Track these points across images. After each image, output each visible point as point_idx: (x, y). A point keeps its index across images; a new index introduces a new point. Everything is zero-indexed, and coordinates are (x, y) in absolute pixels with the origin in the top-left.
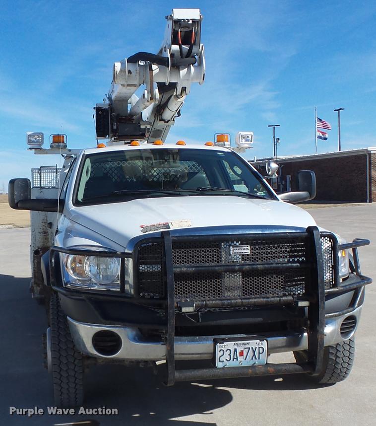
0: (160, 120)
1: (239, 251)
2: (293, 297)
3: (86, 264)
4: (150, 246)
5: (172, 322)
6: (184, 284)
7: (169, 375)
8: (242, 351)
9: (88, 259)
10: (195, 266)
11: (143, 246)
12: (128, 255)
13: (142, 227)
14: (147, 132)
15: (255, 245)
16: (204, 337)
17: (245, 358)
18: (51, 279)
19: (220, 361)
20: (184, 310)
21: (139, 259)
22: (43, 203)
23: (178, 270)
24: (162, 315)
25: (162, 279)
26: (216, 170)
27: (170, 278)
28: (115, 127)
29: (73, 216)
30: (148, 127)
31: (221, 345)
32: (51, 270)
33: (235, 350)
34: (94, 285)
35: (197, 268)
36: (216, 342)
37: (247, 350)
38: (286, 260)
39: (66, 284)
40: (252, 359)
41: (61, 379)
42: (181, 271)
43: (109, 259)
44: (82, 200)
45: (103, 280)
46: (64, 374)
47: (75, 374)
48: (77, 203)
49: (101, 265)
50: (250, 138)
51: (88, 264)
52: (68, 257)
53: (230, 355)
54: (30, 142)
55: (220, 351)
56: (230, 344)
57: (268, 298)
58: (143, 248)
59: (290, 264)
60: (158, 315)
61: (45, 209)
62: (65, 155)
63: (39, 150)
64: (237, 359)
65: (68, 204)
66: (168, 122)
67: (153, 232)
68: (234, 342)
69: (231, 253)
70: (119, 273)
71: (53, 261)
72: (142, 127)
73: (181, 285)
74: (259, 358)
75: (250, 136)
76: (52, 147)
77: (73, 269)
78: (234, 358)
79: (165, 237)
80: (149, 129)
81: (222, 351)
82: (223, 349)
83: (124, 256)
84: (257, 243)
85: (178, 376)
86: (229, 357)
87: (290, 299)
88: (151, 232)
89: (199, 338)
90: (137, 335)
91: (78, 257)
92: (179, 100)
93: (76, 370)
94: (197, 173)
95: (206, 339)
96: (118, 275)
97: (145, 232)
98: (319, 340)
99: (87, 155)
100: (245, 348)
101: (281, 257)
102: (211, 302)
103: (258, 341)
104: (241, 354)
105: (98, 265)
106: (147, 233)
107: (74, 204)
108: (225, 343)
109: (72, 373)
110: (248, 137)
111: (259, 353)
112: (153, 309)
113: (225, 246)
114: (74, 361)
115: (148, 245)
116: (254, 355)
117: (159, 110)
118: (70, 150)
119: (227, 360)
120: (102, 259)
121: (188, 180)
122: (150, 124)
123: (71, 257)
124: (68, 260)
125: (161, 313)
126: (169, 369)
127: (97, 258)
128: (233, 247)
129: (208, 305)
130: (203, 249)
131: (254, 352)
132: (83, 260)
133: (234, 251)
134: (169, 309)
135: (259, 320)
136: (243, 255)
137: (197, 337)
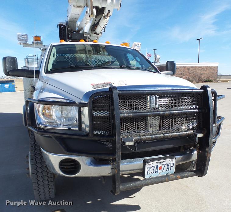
0: (94, 33)
1: (162, 102)
2: (193, 131)
3: (52, 111)
4: (101, 98)
5: (119, 153)
6: (125, 125)
7: (117, 189)
8: (161, 166)
9: (53, 107)
10: (133, 112)
11: (96, 97)
12: (84, 105)
13: (93, 85)
14: (87, 39)
15: (171, 97)
16: (137, 159)
17: (162, 170)
18: (27, 121)
19: (147, 174)
20: (127, 144)
21: (93, 107)
22: (26, 72)
23: (123, 115)
24: (110, 147)
25: (110, 122)
26: (124, 60)
27: (118, 121)
28: (70, 35)
29: (45, 79)
30: (88, 36)
31: (149, 164)
32: (27, 115)
33: (157, 166)
34: (59, 126)
35: (136, 114)
36: (145, 162)
37: (164, 165)
38: (189, 108)
39: (39, 125)
40: (167, 170)
41: (39, 187)
42: (124, 116)
43: (69, 108)
44: (51, 70)
45: (66, 122)
46: (41, 184)
47: (48, 183)
48: (47, 72)
49: (64, 112)
50: (139, 46)
51: (54, 111)
52: (39, 106)
53: (153, 169)
54: (19, 39)
55: (148, 168)
56: (154, 163)
57: (179, 132)
58: (96, 99)
59: (192, 110)
60: (107, 146)
61: (27, 76)
62: (42, 49)
63: (25, 44)
64: (158, 171)
65: (42, 73)
66: (98, 35)
67: (101, 88)
68: (157, 162)
69: (157, 103)
70: (77, 117)
71: (28, 108)
72: (85, 35)
73: (124, 126)
74: (171, 170)
75: (140, 45)
76: (33, 43)
77: (43, 114)
78: (156, 171)
79: (113, 91)
80: (88, 37)
81: (149, 168)
82: (149, 166)
83: (81, 105)
84: (173, 96)
85: (122, 188)
86: (153, 170)
87: (192, 133)
88: (99, 88)
89: (134, 160)
90: (91, 161)
91: (47, 106)
92: (106, 19)
93: (49, 180)
94: (114, 61)
95: (138, 160)
96: (77, 118)
97: (96, 88)
98: (208, 158)
99: (53, 45)
100: (163, 165)
101: (178, 106)
102: (144, 137)
103: (171, 159)
104: (160, 168)
105: (62, 111)
106: (97, 89)
107: (45, 73)
108: (151, 163)
109: (46, 182)
110: (138, 45)
111: (171, 167)
112: (102, 142)
113: (150, 98)
114: (47, 175)
115: (99, 97)
116: (168, 168)
117: (94, 27)
118: (44, 46)
119: (152, 173)
120: (64, 107)
121: (111, 64)
122: (89, 34)
123: (42, 106)
124: (39, 108)
125: (109, 145)
126: (116, 185)
127: (61, 107)
128: (158, 99)
129: (142, 139)
130: (138, 100)
131: (168, 166)
132: (50, 108)
133: (159, 102)
134: (117, 145)
135: (172, 146)
136: (161, 104)
137: (133, 160)
